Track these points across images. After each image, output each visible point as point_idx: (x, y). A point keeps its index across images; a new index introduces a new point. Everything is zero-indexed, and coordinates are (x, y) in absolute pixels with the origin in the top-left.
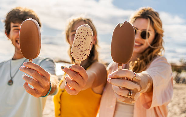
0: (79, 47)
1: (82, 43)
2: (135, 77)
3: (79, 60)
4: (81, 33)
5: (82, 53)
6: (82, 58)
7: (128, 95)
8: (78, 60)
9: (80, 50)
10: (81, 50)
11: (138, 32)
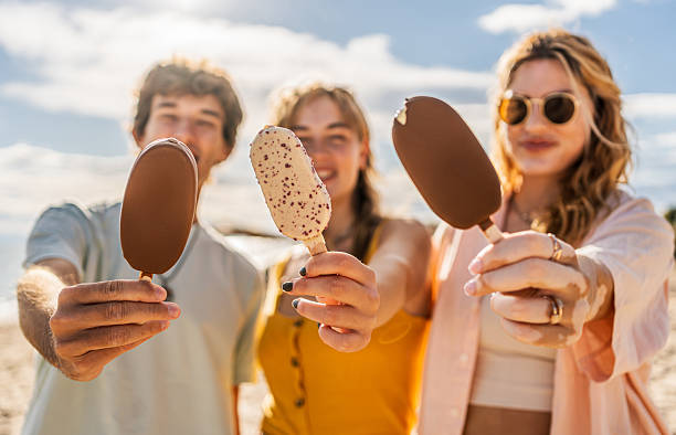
0: (289, 200)
1: (289, 183)
2: (560, 251)
3: (314, 233)
4: (266, 158)
5: (307, 210)
6: (319, 222)
7: (551, 314)
8: (311, 235)
9: (296, 205)
10: (300, 204)
11: (533, 105)
